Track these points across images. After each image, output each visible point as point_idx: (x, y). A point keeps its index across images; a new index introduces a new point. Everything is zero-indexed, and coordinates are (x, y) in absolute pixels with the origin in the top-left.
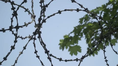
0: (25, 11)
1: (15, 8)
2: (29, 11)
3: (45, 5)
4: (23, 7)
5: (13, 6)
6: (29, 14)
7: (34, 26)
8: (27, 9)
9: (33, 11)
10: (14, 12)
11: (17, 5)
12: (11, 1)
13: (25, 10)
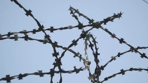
0: (74, 57)
1: (58, 54)
2: (81, 55)
3: (100, 67)
4: (71, 51)
5: (55, 51)
6: (80, 61)
7: (88, 77)
8: (77, 53)
9: (87, 55)
10: (56, 60)
11: (61, 47)
12: (53, 42)
13: (74, 55)
